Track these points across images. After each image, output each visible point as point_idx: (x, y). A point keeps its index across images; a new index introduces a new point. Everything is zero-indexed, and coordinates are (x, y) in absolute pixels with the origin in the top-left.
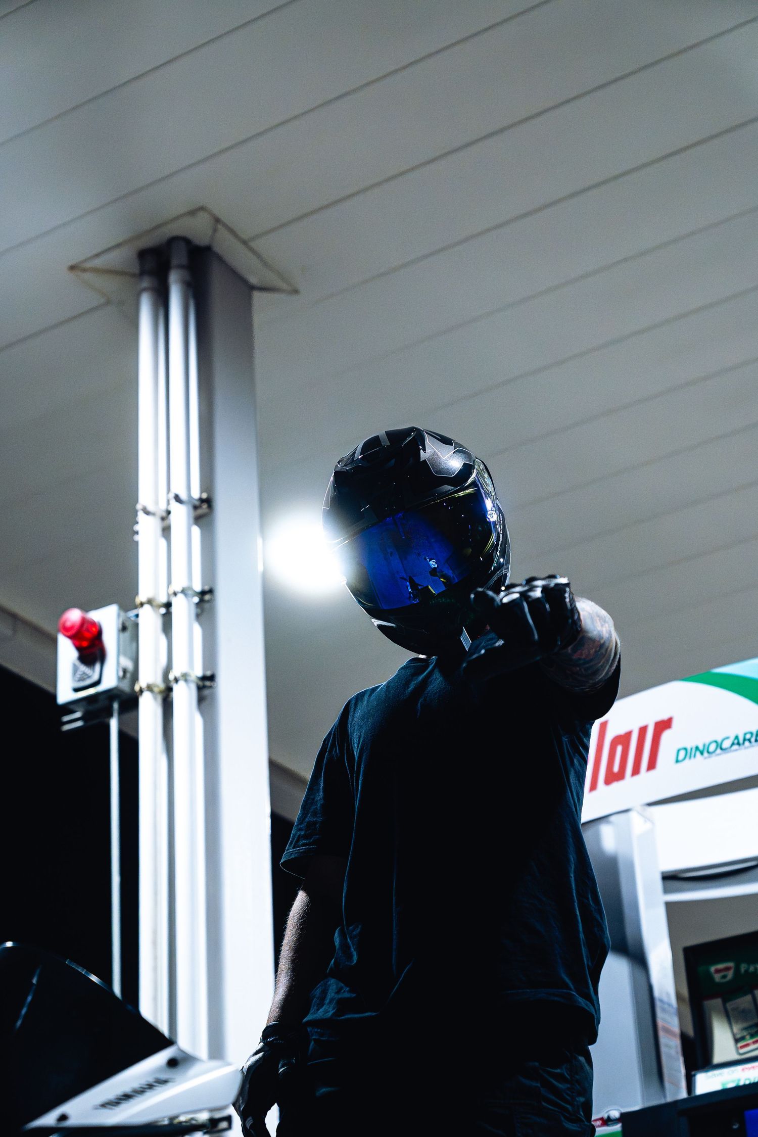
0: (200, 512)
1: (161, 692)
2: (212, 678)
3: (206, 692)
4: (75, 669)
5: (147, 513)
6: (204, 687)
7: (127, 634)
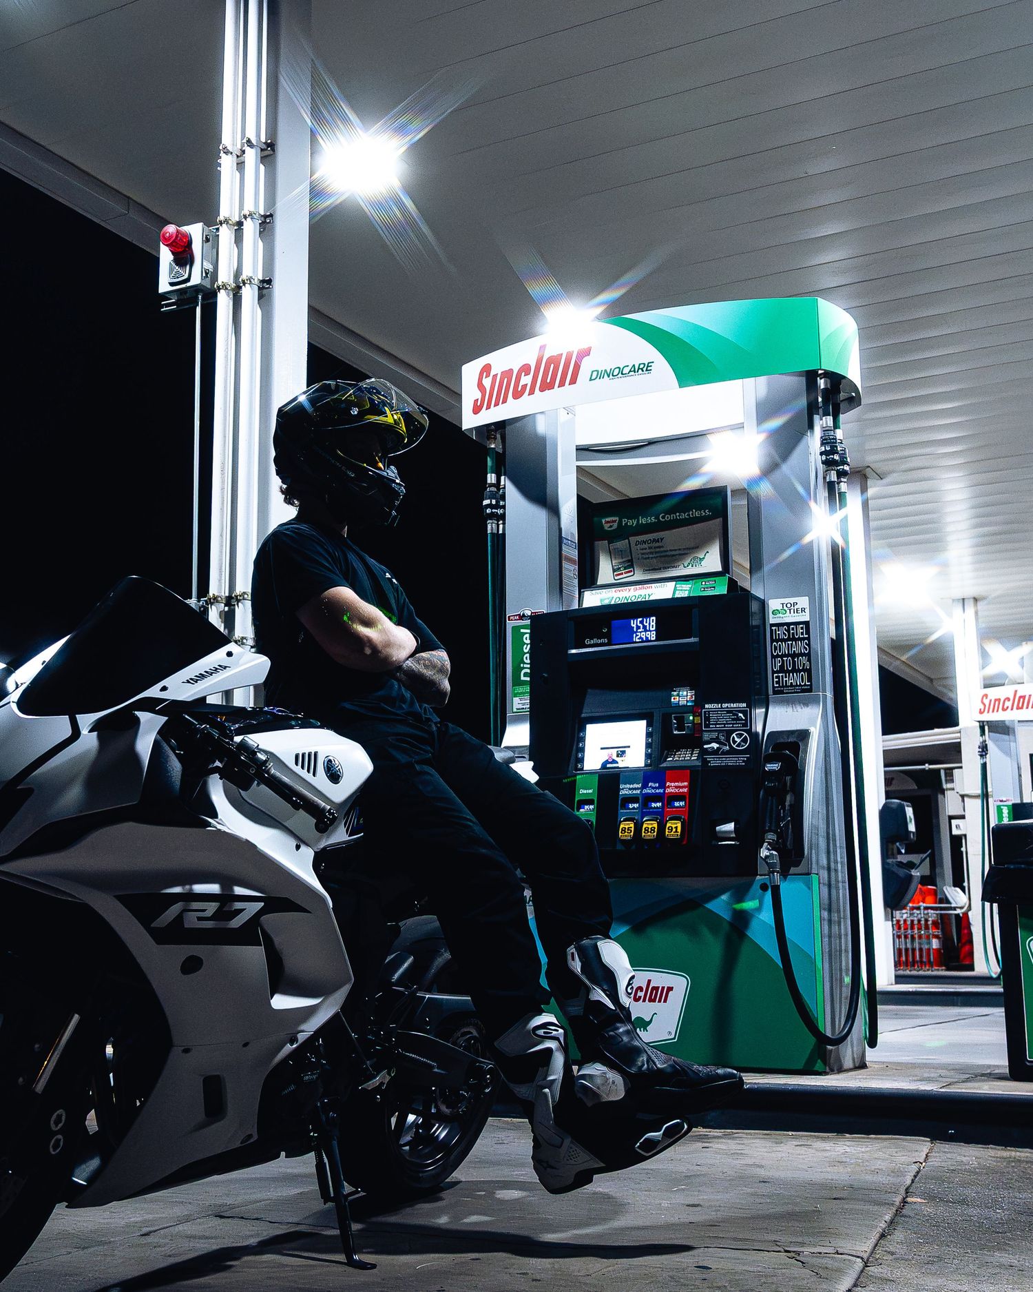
0: (266, 153)
1: (233, 290)
2: (269, 282)
3: (265, 291)
4: (171, 270)
5: (227, 152)
6: (264, 288)
7: (210, 244)
